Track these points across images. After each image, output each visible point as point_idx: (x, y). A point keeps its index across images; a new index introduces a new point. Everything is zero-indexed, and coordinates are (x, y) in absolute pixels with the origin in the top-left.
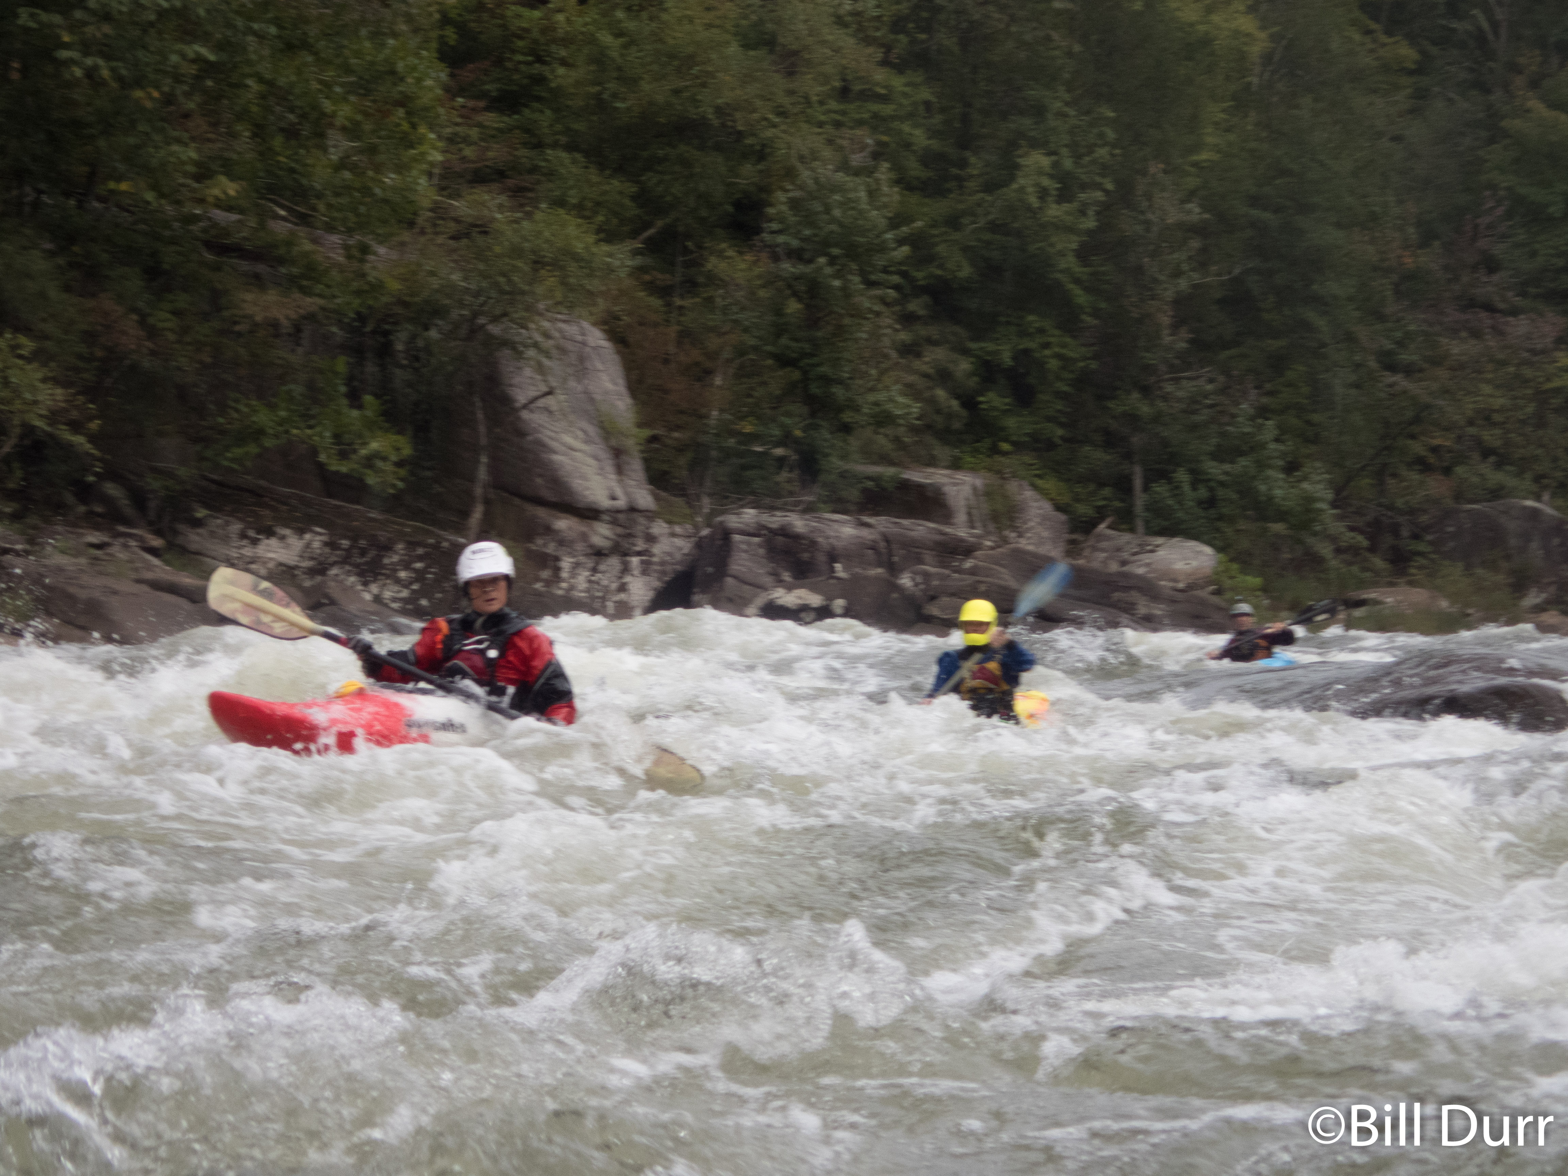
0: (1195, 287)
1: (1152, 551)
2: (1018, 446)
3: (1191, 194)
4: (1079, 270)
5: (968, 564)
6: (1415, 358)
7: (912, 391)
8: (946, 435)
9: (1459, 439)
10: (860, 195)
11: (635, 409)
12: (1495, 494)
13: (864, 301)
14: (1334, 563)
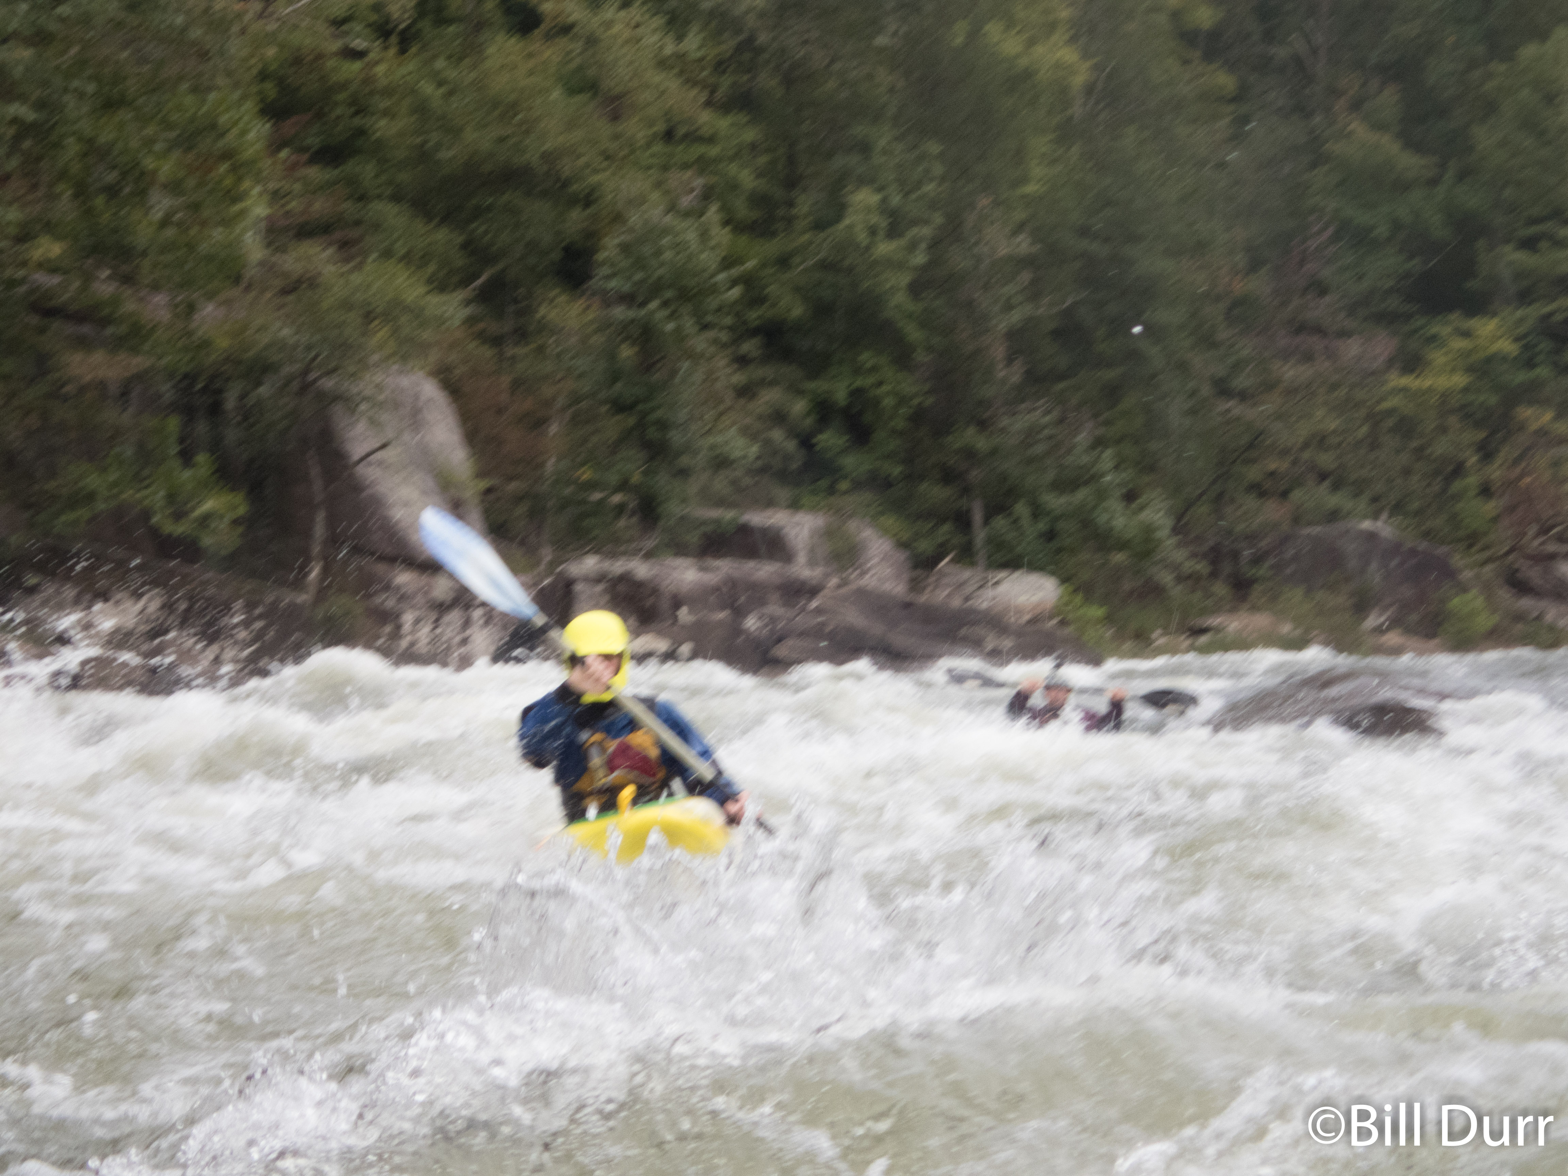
0: (1030, 319)
1: (995, 585)
2: (858, 485)
3: (1020, 228)
4: (911, 306)
6: (1248, 383)
7: (753, 436)
8: (783, 476)
9: (1295, 463)
10: (691, 237)
11: (472, 460)
12: (1333, 516)
13: (700, 343)
14: (1177, 592)
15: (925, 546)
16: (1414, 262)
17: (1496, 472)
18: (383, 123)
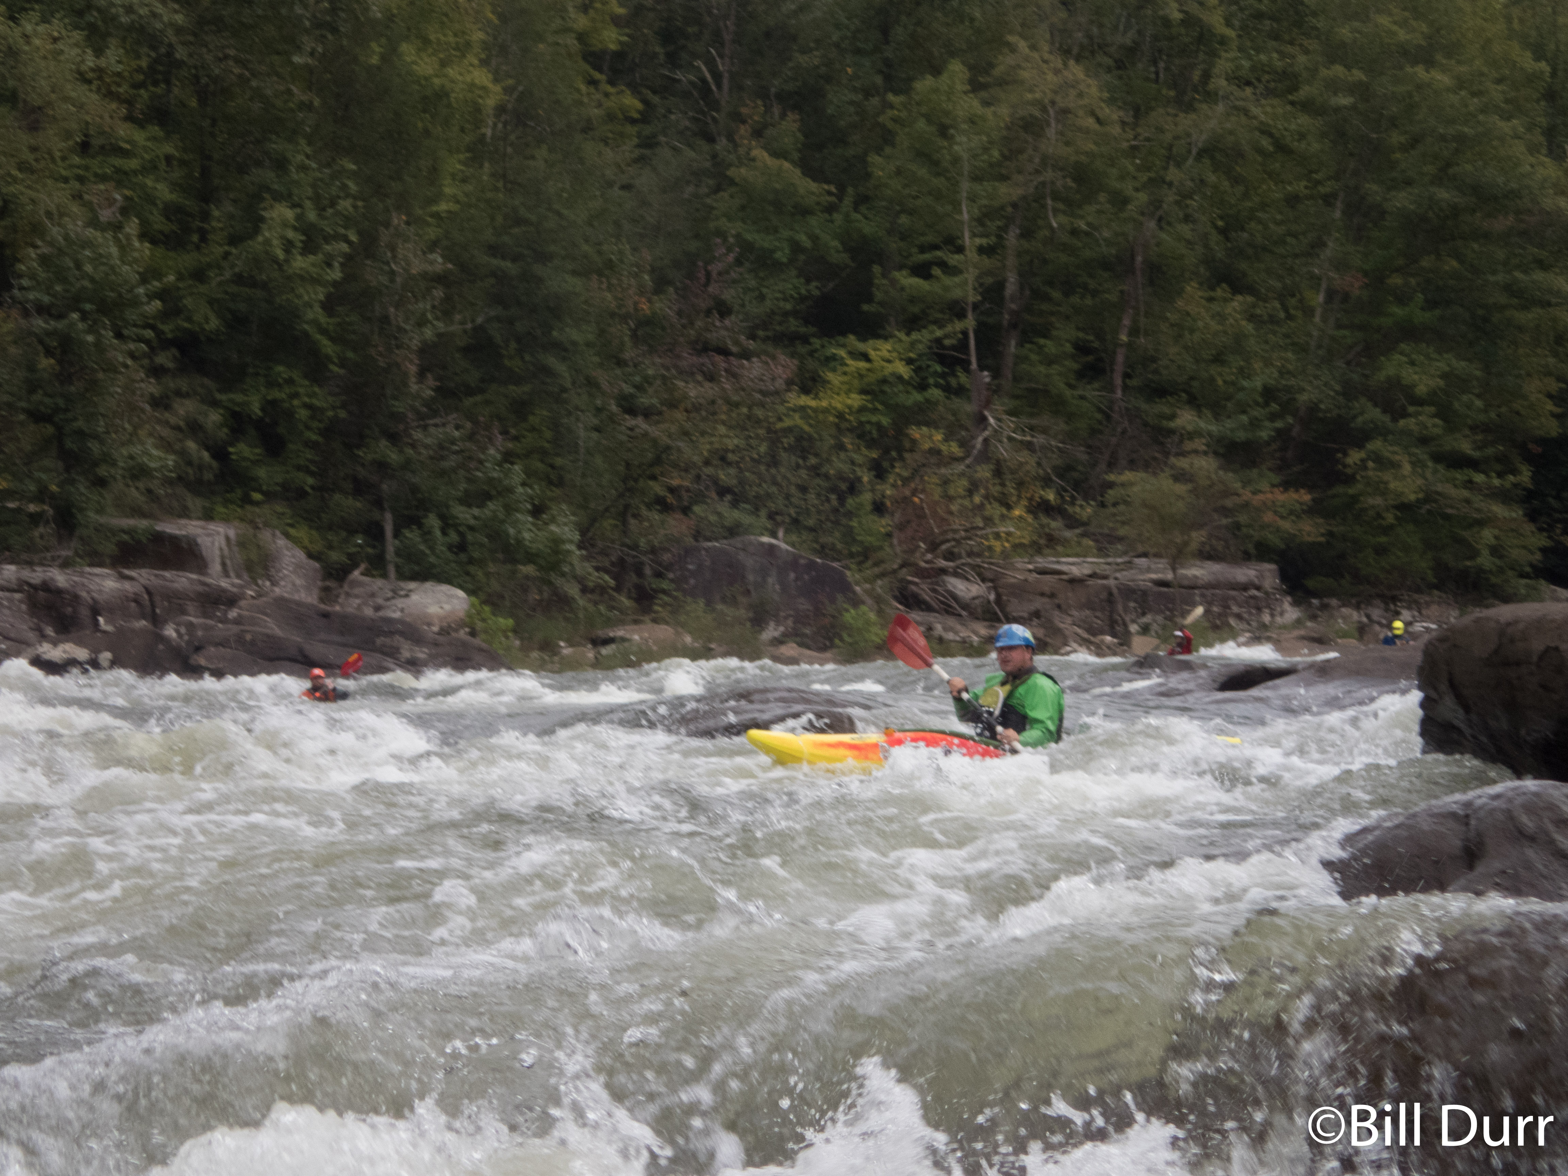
0: (440, 335)
1: (407, 596)
2: (269, 496)
3: (433, 246)
4: (323, 319)
5: (233, 614)
6: (655, 401)
7: (166, 446)
8: (197, 487)
9: (698, 478)
10: (112, 250)
12: (733, 531)
13: (118, 354)
14: (582, 603)
15: (335, 556)
16: (813, 285)
17: (888, 490)
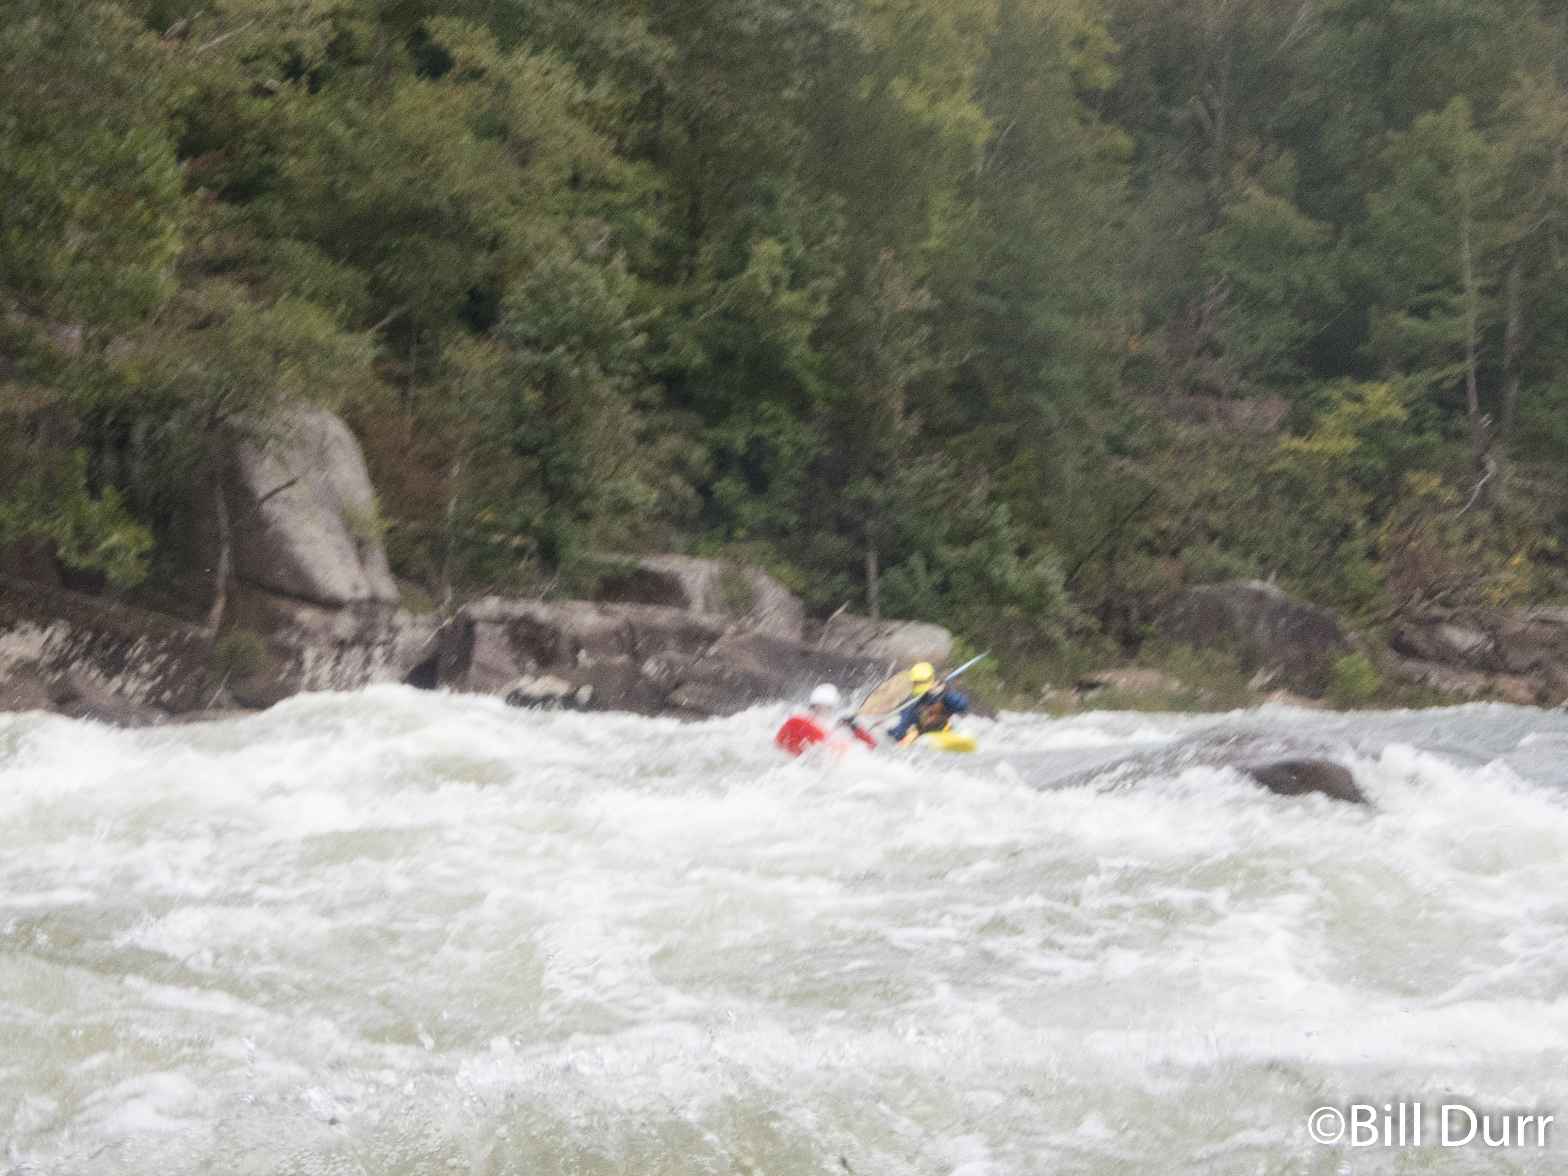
0: (928, 373)
1: (890, 635)
2: (753, 533)
3: (922, 281)
4: (811, 357)
5: (713, 650)
6: (1143, 441)
7: (650, 480)
8: (681, 522)
9: (1186, 521)
10: (599, 283)
11: (377, 501)
12: (1222, 575)
13: (604, 388)
14: (1067, 646)
15: (819, 595)
16: (1307, 326)
17: (1383, 536)
18: (292, 161)
